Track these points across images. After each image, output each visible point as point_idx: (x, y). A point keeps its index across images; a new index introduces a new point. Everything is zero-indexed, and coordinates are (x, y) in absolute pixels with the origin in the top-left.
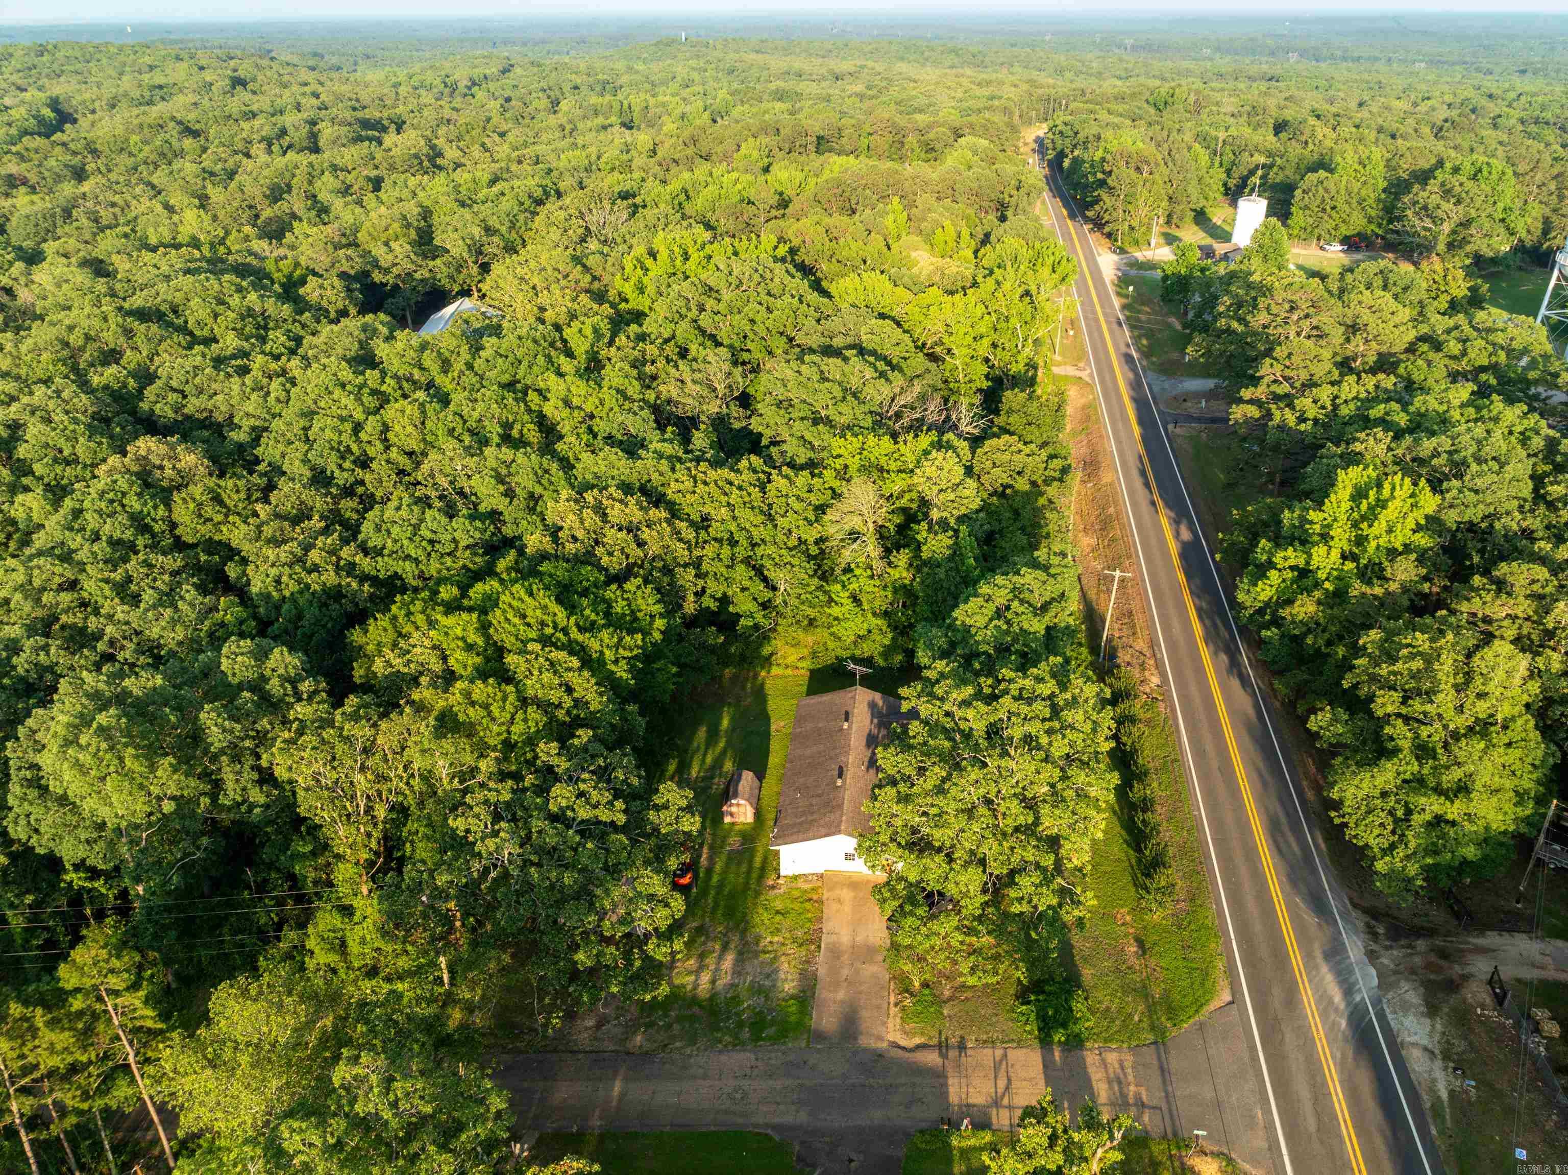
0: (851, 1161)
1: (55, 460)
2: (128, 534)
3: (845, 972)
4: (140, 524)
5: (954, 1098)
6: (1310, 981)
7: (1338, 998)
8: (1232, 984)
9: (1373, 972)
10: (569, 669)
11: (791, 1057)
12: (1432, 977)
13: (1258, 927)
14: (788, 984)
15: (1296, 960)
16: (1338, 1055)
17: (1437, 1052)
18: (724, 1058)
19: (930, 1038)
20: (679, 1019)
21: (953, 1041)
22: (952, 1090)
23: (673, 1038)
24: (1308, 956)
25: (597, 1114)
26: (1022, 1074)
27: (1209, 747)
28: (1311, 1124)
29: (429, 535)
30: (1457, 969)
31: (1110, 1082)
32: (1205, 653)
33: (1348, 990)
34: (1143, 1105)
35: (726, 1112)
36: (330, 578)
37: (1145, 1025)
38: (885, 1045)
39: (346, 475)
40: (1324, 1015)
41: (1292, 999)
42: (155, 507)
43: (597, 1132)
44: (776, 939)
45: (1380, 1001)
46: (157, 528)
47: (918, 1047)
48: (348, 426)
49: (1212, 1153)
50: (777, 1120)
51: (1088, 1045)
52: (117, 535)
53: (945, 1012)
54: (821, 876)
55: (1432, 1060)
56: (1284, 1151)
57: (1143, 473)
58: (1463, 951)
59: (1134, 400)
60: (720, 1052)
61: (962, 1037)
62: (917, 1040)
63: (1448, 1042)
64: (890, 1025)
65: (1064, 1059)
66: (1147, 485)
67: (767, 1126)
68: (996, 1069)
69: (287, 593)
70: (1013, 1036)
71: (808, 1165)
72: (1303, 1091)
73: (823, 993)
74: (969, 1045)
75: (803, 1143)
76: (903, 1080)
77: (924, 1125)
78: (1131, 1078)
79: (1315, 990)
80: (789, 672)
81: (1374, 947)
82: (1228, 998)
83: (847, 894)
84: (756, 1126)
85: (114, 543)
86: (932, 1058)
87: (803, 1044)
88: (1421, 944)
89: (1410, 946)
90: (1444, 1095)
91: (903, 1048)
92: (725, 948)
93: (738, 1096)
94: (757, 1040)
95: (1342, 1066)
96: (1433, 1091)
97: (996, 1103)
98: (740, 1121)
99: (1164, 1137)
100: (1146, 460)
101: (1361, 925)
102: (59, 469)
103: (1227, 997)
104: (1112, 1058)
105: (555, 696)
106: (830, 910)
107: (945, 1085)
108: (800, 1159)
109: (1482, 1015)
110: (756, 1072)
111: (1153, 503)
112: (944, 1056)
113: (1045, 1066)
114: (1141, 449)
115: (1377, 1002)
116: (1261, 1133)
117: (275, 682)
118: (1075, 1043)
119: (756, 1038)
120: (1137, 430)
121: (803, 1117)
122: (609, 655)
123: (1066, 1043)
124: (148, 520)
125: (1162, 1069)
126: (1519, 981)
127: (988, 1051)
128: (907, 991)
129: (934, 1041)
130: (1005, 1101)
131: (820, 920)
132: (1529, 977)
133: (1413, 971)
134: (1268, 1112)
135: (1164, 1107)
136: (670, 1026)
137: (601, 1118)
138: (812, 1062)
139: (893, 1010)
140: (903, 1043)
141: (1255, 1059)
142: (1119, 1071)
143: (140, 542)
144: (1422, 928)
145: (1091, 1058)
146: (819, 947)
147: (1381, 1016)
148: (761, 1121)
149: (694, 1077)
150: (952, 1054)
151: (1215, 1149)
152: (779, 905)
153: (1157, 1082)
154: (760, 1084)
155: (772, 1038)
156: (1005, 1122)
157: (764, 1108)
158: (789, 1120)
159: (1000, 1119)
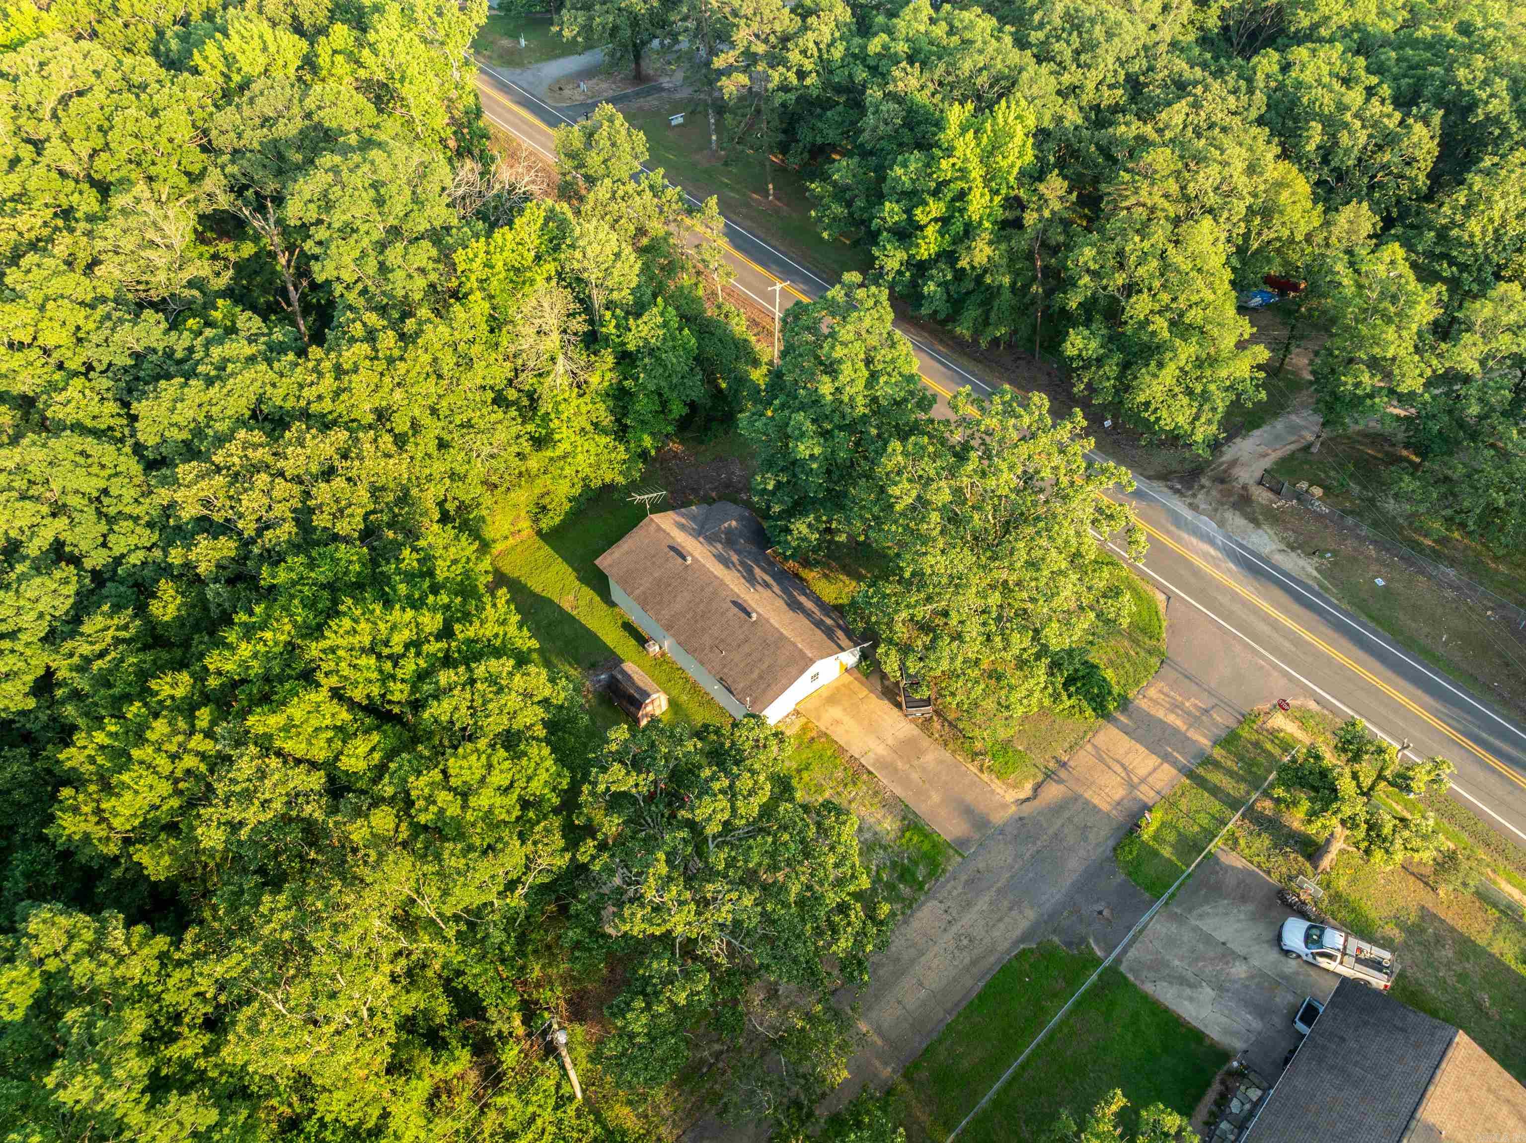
0: (1100, 913)
3: (915, 776)
5: (1105, 807)
6: (1188, 550)
7: (1212, 551)
8: (1154, 585)
9: (1207, 519)
11: (964, 878)
12: (1232, 500)
14: (888, 825)
15: (1167, 540)
16: (1250, 589)
17: (1285, 548)
18: (915, 924)
19: (1035, 776)
21: (1052, 765)
22: (1096, 801)
24: (1169, 533)
25: (877, 1063)
26: (1122, 751)
30: (1237, 485)
31: (1172, 712)
33: (1211, 542)
34: (1206, 711)
35: (974, 963)
37: (1142, 654)
38: (1014, 808)
40: (1217, 567)
41: (1196, 572)
43: (897, 1078)
45: (1230, 536)
47: (1037, 788)
50: (1017, 933)
51: (1131, 696)
53: (1020, 747)
54: (797, 713)
55: (1289, 556)
56: (1297, 676)
58: (1226, 471)
59: (519, 103)
60: (905, 922)
61: (1054, 757)
62: (1028, 786)
63: (1283, 538)
64: (998, 790)
65: (1130, 717)
67: (1016, 943)
68: (1102, 760)
70: (1082, 730)
71: (1080, 943)
72: (1264, 628)
73: (922, 808)
74: (1065, 758)
75: (1054, 931)
76: (1059, 823)
77: (1111, 843)
78: (1180, 699)
79: (1197, 553)
80: (511, 541)
81: (1188, 501)
82: (1163, 596)
83: (835, 712)
84: (1008, 951)
86: (1053, 792)
87: (959, 859)
88: (1205, 481)
89: (1202, 486)
90: (1315, 573)
91: (1028, 799)
93: (965, 942)
94: (921, 888)
96: (1309, 575)
97: (1133, 787)
98: (992, 959)
99: (1240, 722)
101: (1166, 490)
103: (1161, 597)
104: (1153, 693)
106: (840, 735)
107: (1087, 802)
108: (1069, 944)
109: (1278, 508)
110: (953, 912)
112: (1060, 781)
113: (1126, 734)
115: (1230, 538)
116: (1276, 674)
118: (1124, 703)
119: (918, 886)
121: (1031, 914)
123: (1119, 706)
125: (1186, 677)
127: (1082, 753)
128: (977, 754)
129: (1040, 776)
130: (1136, 780)
131: (842, 750)
132: (1268, 465)
133: (1221, 503)
134: (1263, 657)
135: (1215, 701)
137: (886, 1064)
138: (981, 867)
139: (985, 777)
140: (1022, 796)
141: (1221, 627)
142: (1167, 699)
144: (1194, 469)
145: (1142, 703)
146: (870, 772)
147: (1240, 545)
148: (1007, 944)
149: (913, 961)
150: (1063, 774)
153: (1195, 688)
154: (968, 918)
155: (930, 875)
156: (1152, 794)
157: (996, 933)
158: (1023, 925)
159: (1146, 794)
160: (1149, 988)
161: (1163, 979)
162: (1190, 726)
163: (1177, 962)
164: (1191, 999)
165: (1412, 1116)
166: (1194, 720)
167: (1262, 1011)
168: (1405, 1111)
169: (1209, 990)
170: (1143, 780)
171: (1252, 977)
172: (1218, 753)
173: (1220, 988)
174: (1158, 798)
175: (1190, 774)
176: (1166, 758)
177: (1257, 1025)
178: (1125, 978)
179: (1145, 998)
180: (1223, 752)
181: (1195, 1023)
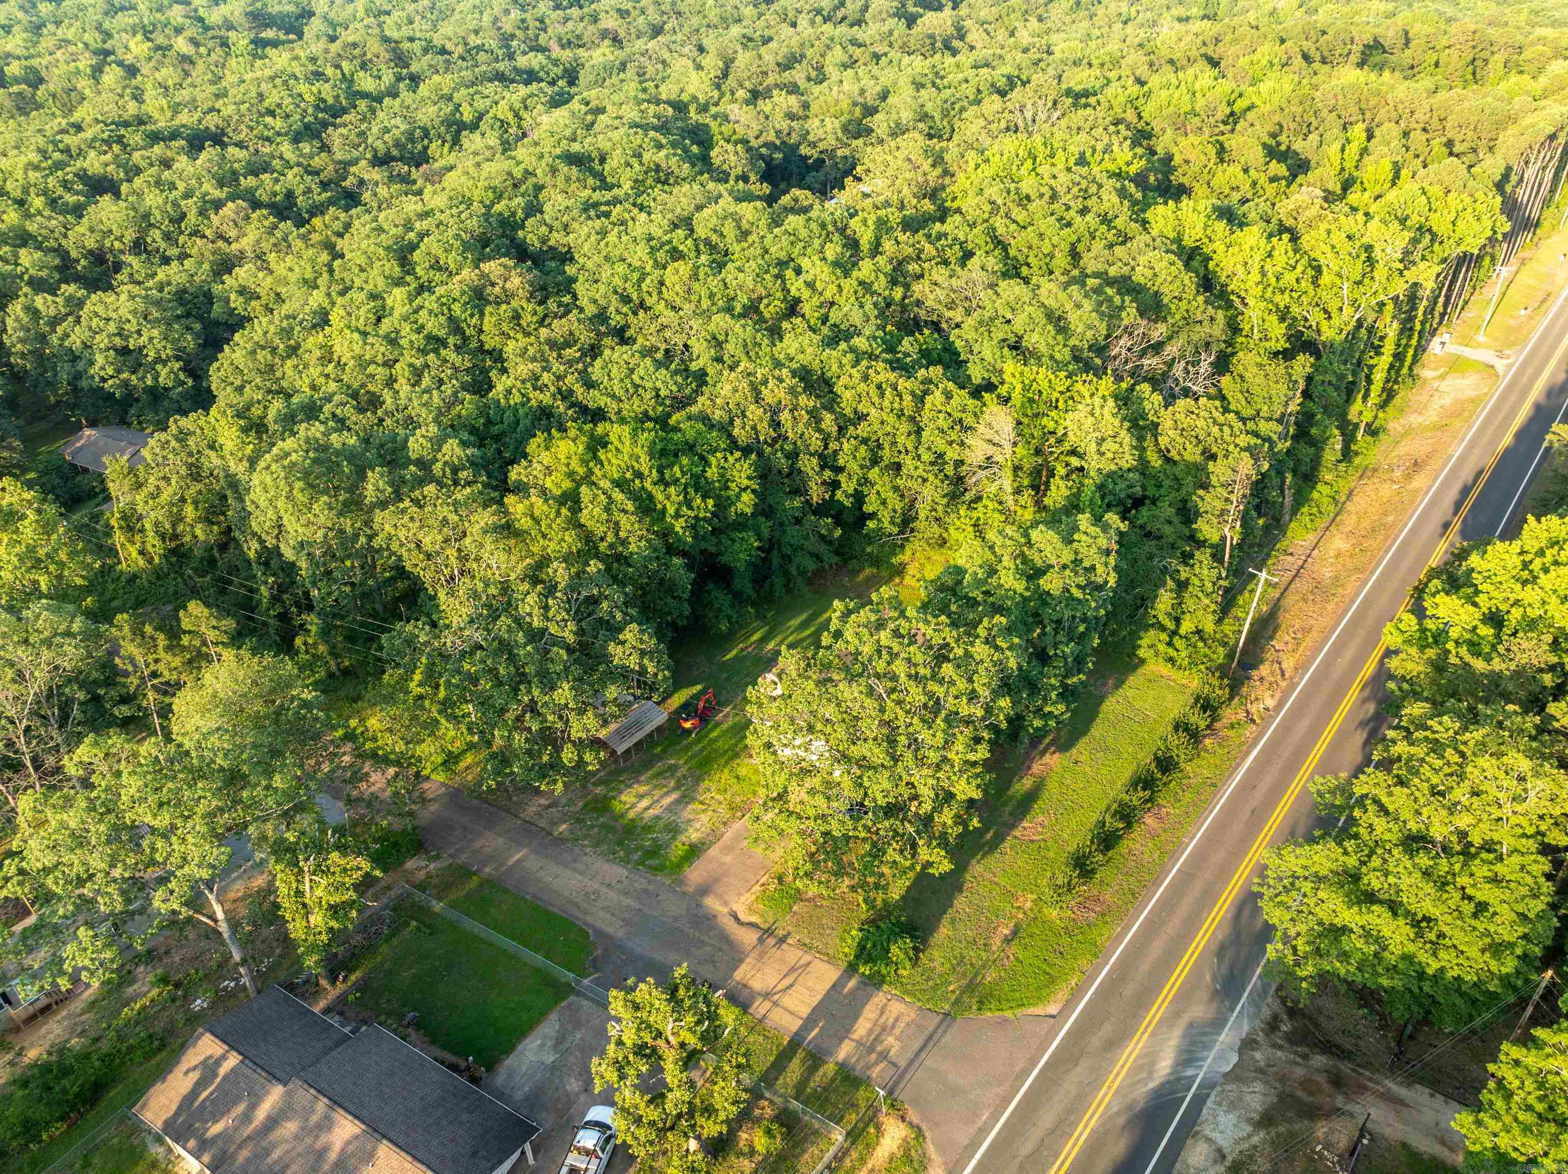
1: (432, 267)
2: (442, 333)
4: (455, 326)
5: (738, 974)
6: (1153, 1034)
7: (1166, 1063)
8: (1068, 1002)
9: (1235, 1059)
10: (624, 511)
11: (652, 887)
12: (1300, 1094)
13: (1145, 967)
14: (694, 835)
15: (1158, 1010)
16: (1115, 1109)
17: (1230, 1158)
18: (606, 866)
19: (764, 922)
20: (602, 826)
21: (780, 933)
22: (743, 968)
23: (586, 837)
24: (1173, 1015)
25: (495, 865)
26: (809, 984)
27: (1263, 787)
28: (1028, 1147)
29: (638, 381)
30: (1340, 1101)
31: (875, 1025)
32: (1353, 694)
33: (1186, 1062)
34: (886, 1058)
35: (574, 904)
36: (546, 398)
37: (953, 997)
38: (726, 910)
39: (618, 318)
40: (1137, 1068)
41: (1115, 1043)
42: (472, 316)
43: (484, 877)
44: (718, 797)
45: (1212, 1087)
46: (468, 333)
47: (751, 925)
48: (636, 276)
49: (910, 1123)
50: (599, 924)
51: (885, 987)
52: (435, 331)
53: (795, 908)
55: (1215, 1162)
56: (978, 1155)
57: (1466, 491)
58: (1366, 1088)
59: (1538, 407)
60: (608, 861)
61: (789, 934)
62: (754, 919)
63: (1251, 1157)
64: (743, 899)
65: (856, 989)
66: (1458, 505)
67: (593, 927)
68: (793, 969)
69: (512, 402)
70: (831, 952)
71: (596, 968)
72: (1047, 1119)
73: (713, 851)
74: (790, 941)
75: (606, 950)
76: (716, 943)
78: (896, 1031)
79: (1150, 1046)
80: (919, 585)
81: (1260, 1037)
82: (1054, 1012)
84: (586, 923)
85: (430, 338)
86: (748, 937)
87: (667, 882)
88: (1319, 1060)
89: (1305, 1057)
91: (737, 919)
92: (677, 788)
93: (592, 897)
94: (639, 864)
95: (1107, 1119)
97: (767, 995)
98: (578, 914)
100: (1486, 476)
101: (1266, 1012)
102: (432, 272)
103: (1053, 1009)
104: (896, 1007)
105: (599, 530)
107: (741, 962)
108: (594, 961)
109: (1320, 1154)
110: (619, 886)
111: (1446, 526)
112: (761, 941)
113: (834, 986)
114: (1490, 462)
115: (1208, 1085)
116: (972, 1131)
117: (439, 465)
118: (876, 982)
119: (641, 862)
120: (1507, 440)
121: (621, 933)
122: (671, 510)
123: (870, 977)
124: (464, 325)
125: (931, 1037)
126: (1405, 1146)
127: (800, 953)
128: (781, 880)
129: (766, 926)
130: (776, 997)
132: (1422, 1148)
133: (1283, 1079)
135: (903, 1067)
136: (592, 827)
137: (494, 869)
138: (663, 896)
139: (757, 888)
140: (740, 915)
141: (1026, 1073)
142: (891, 1020)
143: (451, 340)
144: (1338, 1047)
145: (879, 998)
146: (744, 817)
147: (1199, 1102)
148: (592, 922)
149: (575, 870)
150: (770, 942)
151: (916, 1121)
152: (743, 771)
153: (917, 1045)
154: (613, 896)
155: (650, 867)
156: (762, 1011)
157: (602, 914)
158: (610, 930)
159: (760, 1008)
160: (554, 1016)
161: (562, 1026)
162: (859, 1043)
163: (578, 1036)
164: (542, 1046)
165: (385, 1137)
166: (869, 1047)
167: (534, 1100)
168: (391, 1134)
169: (552, 1059)
170: (775, 1004)
171: (568, 1095)
172: (830, 1068)
173: (554, 1067)
174: (759, 1016)
175: (795, 1043)
176: (810, 1021)
177: (519, 1096)
178: (563, 999)
179: (543, 1015)
180: (831, 1074)
181: (519, 1048)
